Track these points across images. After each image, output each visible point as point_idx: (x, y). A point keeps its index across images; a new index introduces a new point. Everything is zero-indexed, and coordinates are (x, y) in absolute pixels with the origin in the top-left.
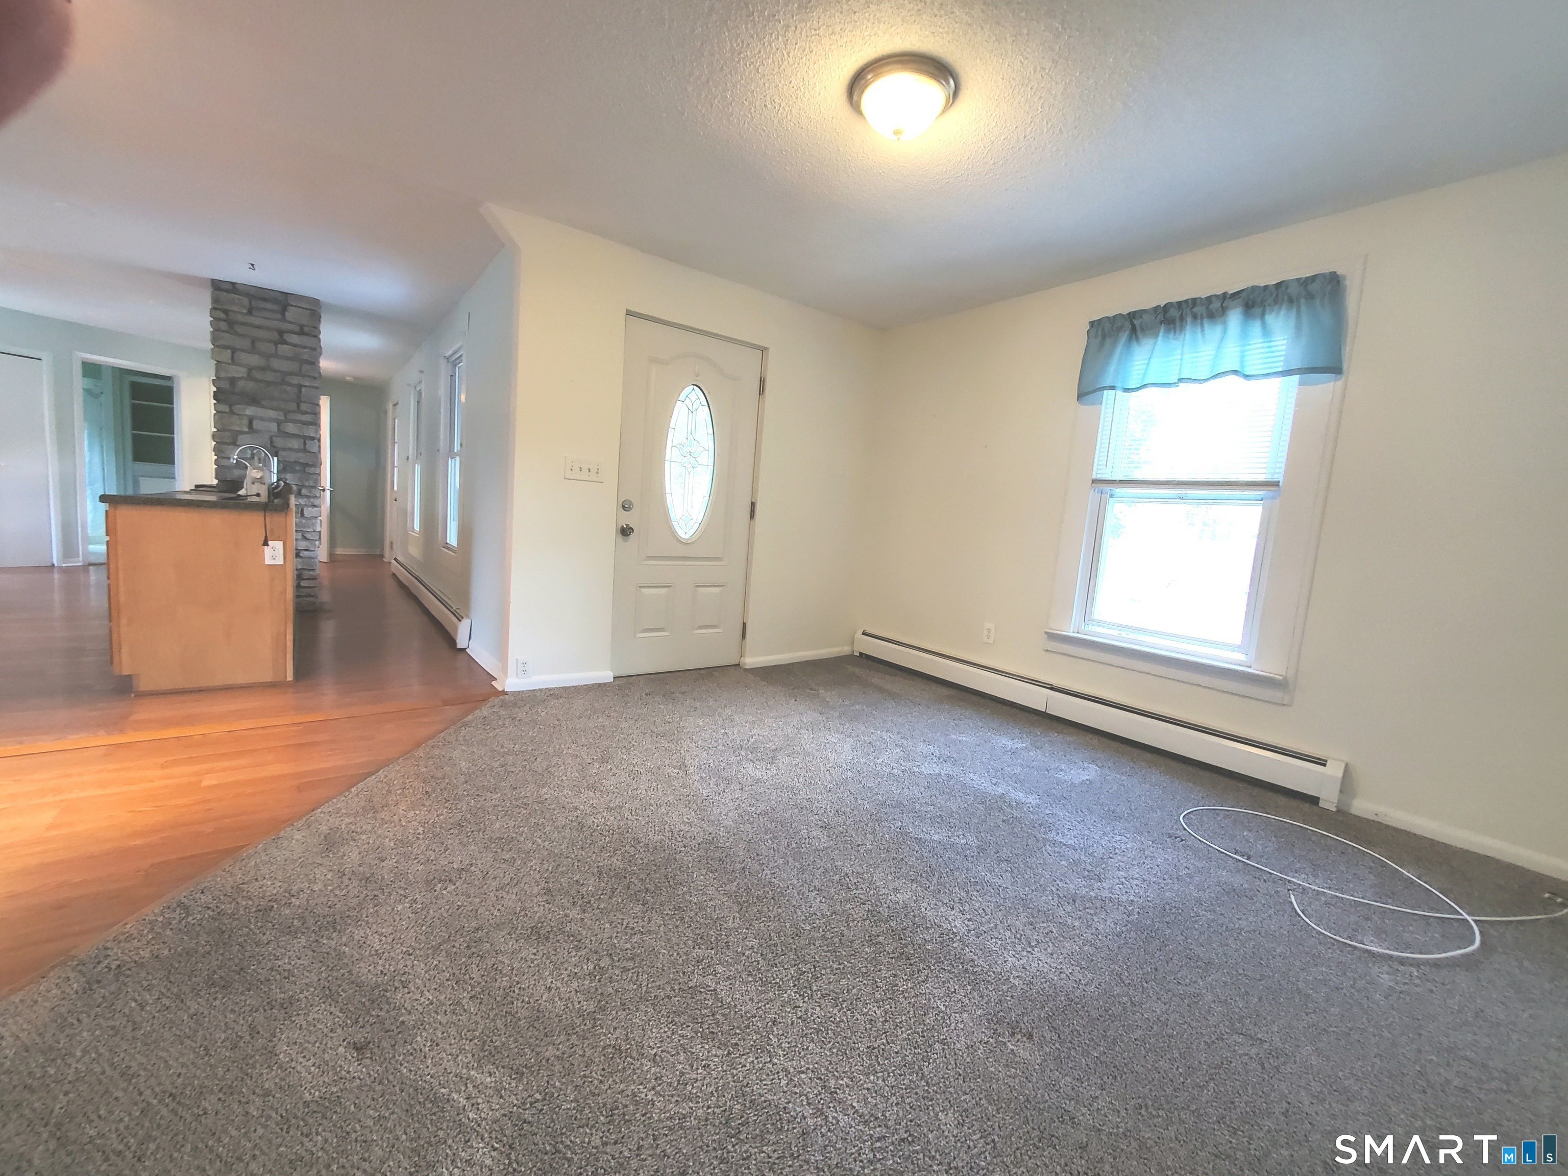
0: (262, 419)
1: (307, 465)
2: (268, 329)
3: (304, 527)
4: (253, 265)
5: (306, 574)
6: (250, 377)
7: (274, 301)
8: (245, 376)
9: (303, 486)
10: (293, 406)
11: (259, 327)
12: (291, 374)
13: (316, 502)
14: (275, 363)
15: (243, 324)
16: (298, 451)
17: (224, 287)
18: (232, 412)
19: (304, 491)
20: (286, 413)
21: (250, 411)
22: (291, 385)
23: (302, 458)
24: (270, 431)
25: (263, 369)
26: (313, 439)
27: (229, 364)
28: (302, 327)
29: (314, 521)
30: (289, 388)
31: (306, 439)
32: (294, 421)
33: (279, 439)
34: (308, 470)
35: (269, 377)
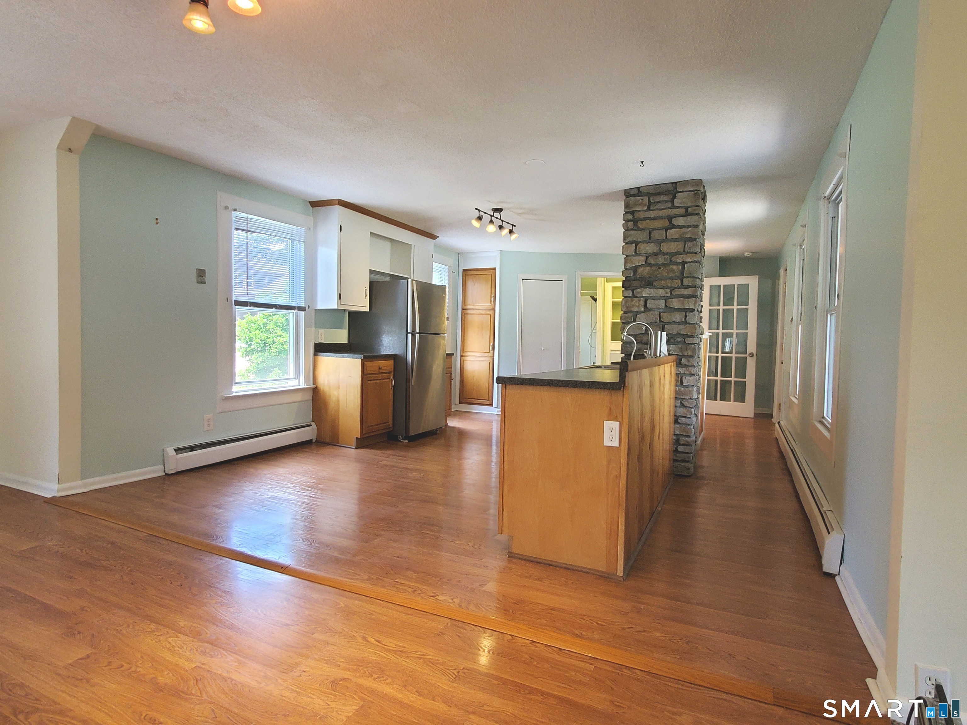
0: (654, 298)
1: (687, 336)
2: (661, 218)
3: (683, 394)
4: (642, 162)
5: (683, 440)
6: (647, 264)
7: (667, 193)
8: (644, 263)
9: (683, 356)
10: (677, 282)
11: (654, 219)
12: (678, 253)
13: (693, 370)
14: (665, 247)
15: (645, 219)
16: (679, 323)
17: (632, 193)
18: (634, 296)
19: (684, 361)
20: (672, 289)
21: (646, 293)
22: (676, 264)
23: (683, 329)
24: (659, 309)
25: (655, 254)
26: (692, 310)
27: (633, 256)
28: (686, 208)
29: (690, 389)
30: (674, 267)
31: (687, 311)
32: (678, 297)
33: (665, 314)
34: (688, 340)
35: (661, 260)
